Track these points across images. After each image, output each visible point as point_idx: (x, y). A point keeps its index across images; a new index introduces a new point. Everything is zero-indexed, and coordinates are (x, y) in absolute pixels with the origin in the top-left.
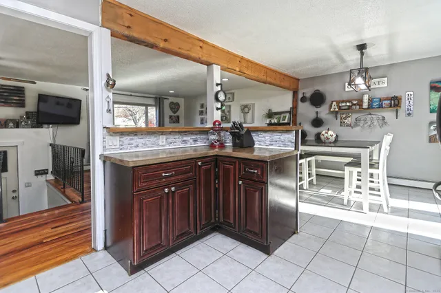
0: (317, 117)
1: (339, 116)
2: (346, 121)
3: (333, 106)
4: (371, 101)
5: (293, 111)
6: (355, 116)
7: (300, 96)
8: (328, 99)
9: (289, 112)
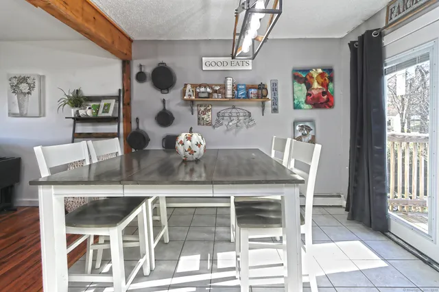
0: (164, 109)
1: (195, 108)
2: (205, 117)
3: (187, 91)
4: (236, 87)
5: (125, 96)
6: (216, 109)
7: (135, 70)
8: (180, 80)
9: (118, 98)
